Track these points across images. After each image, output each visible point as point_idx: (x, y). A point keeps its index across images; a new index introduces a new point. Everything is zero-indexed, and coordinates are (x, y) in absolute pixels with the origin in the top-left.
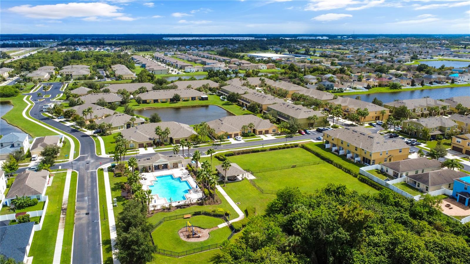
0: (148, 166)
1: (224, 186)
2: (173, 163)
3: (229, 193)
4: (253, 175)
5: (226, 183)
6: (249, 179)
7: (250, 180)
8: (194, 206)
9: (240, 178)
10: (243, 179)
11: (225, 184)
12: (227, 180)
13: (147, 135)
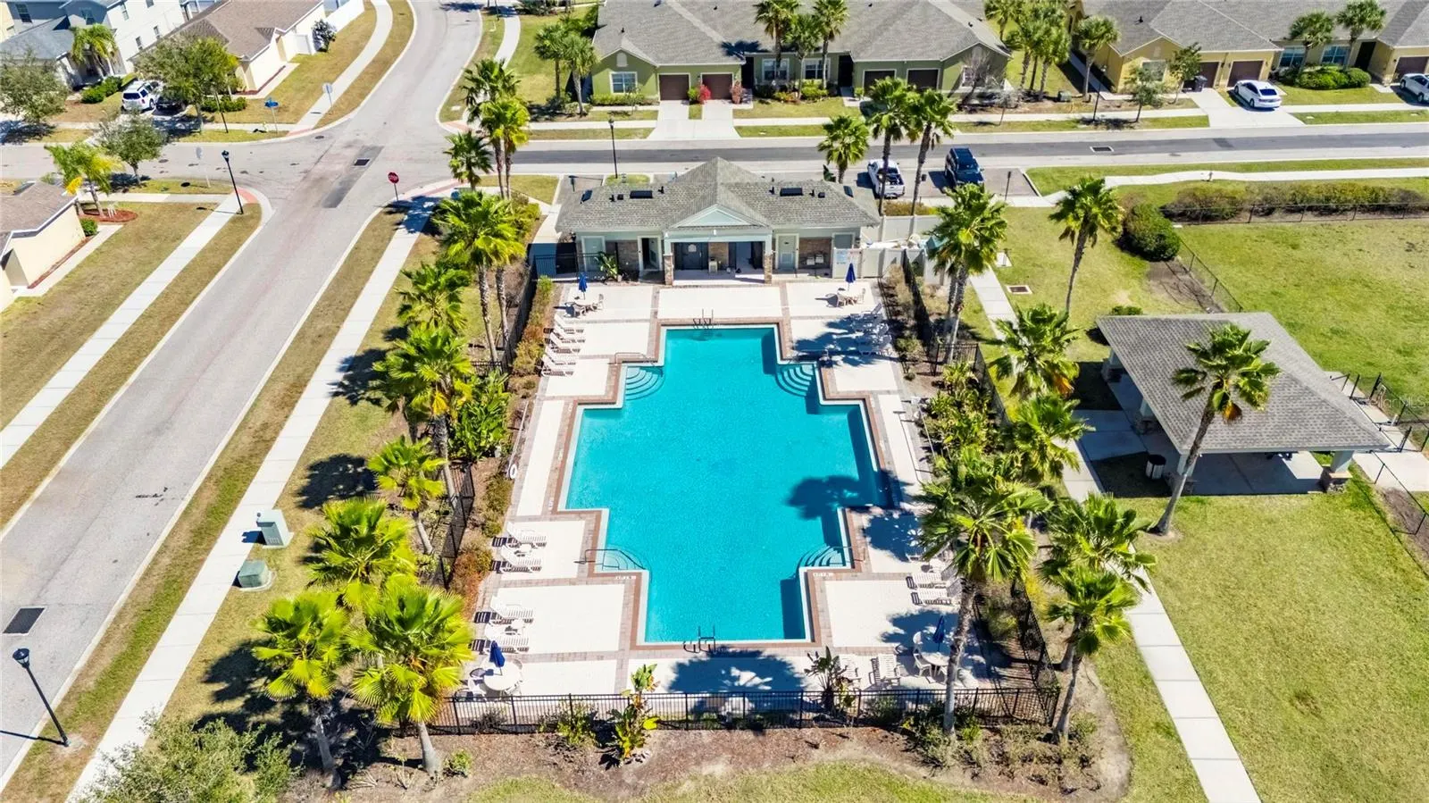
0: (635, 242)
2: (803, 241)
13: (715, 28)
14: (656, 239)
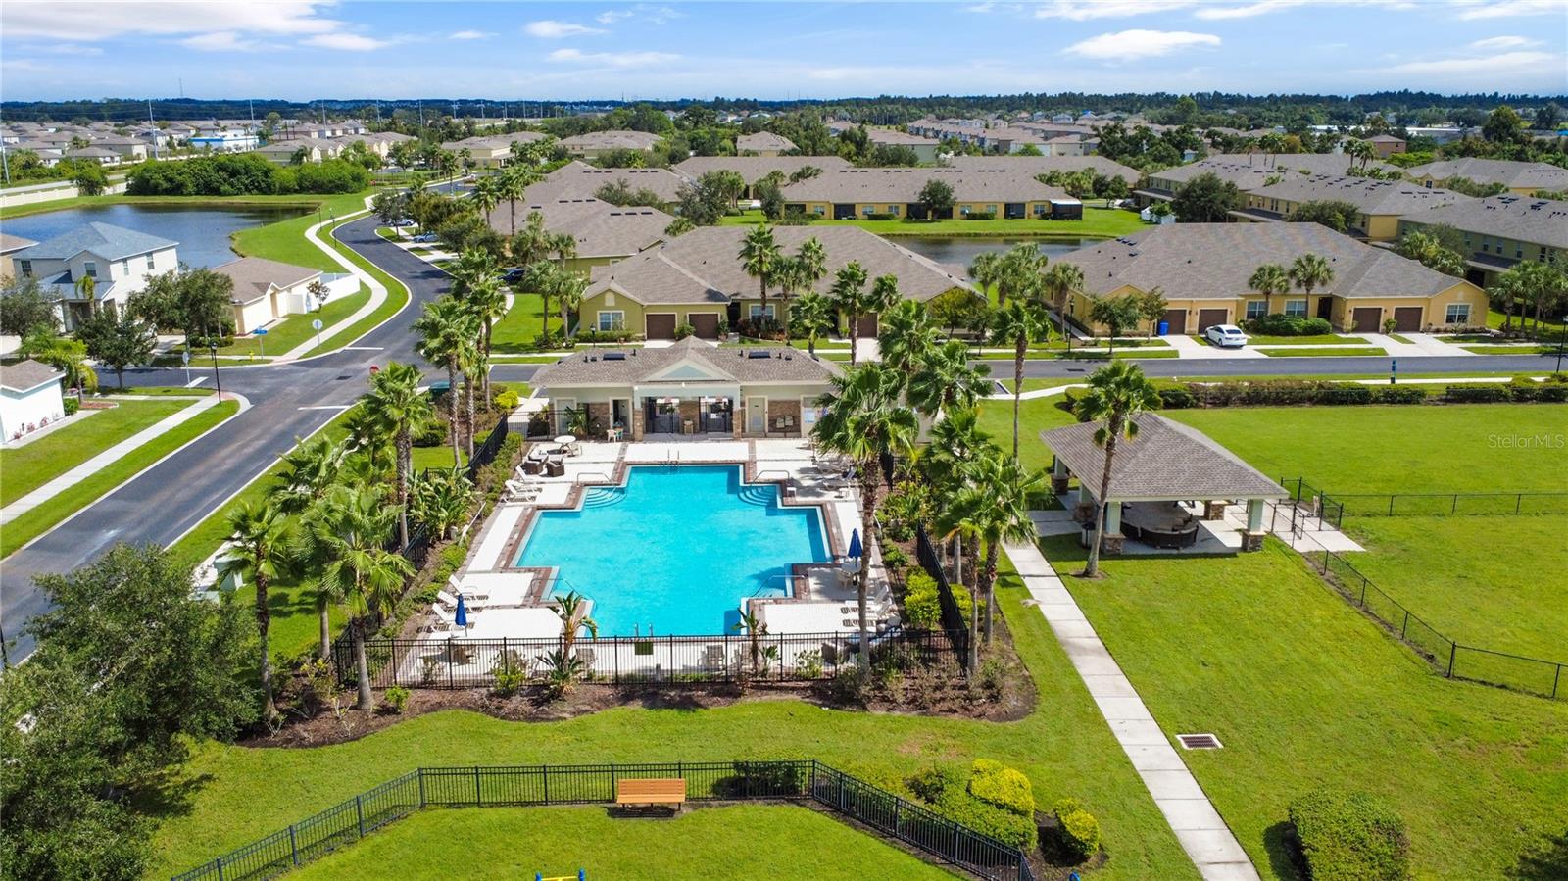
0: (607, 404)
1: (1087, 574)
2: (771, 403)
3: (1118, 639)
4: (1338, 527)
5: (1104, 555)
6: (1301, 546)
7: (1309, 556)
8: (774, 696)
9: (1226, 532)
10: (1250, 543)
11: (1098, 564)
12: (1114, 530)
13: (702, 278)
14: (627, 401)
